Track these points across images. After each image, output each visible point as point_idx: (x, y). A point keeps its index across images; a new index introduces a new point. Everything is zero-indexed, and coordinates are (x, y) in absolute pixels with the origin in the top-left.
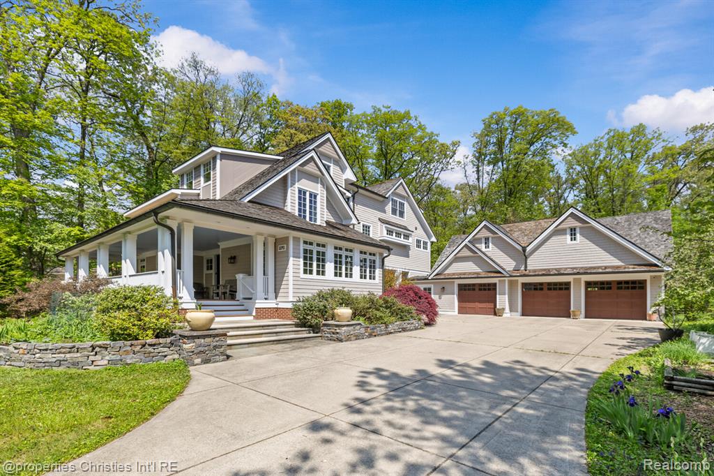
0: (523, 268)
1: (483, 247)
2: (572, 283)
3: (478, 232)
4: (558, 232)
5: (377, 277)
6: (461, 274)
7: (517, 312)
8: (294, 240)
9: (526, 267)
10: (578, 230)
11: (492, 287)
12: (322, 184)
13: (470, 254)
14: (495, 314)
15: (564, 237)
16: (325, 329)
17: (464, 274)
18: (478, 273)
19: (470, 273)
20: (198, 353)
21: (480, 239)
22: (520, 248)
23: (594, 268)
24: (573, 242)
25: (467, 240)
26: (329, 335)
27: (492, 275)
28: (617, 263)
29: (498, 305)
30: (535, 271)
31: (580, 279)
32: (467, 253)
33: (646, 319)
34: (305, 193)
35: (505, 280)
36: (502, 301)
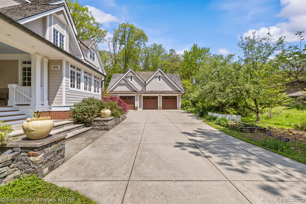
0: (144, 90)
1: (130, 80)
2: (158, 97)
3: (128, 73)
4: (155, 77)
5: (100, 92)
6: (121, 91)
7: (142, 108)
8: (66, 63)
9: (145, 90)
10: (161, 77)
11: (133, 98)
12: (67, 31)
13: (125, 83)
14: (134, 109)
15: (157, 79)
16: (95, 123)
17: (123, 91)
18: (128, 92)
19: (125, 91)
20: (47, 162)
21: (129, 76)
22: (144, 82)
23: (166, 91)
24: (160, 81)
25: (124, 76)
26: (98, 127)
27: (134, 92)
28: (171, 90)
29: (135, 105)
30: (148, 91)
31: (161, 95)
32: (123, 82)
33: (177, 109)
34: (57, 33)
35: (138, 95)
36: (137, 103)
